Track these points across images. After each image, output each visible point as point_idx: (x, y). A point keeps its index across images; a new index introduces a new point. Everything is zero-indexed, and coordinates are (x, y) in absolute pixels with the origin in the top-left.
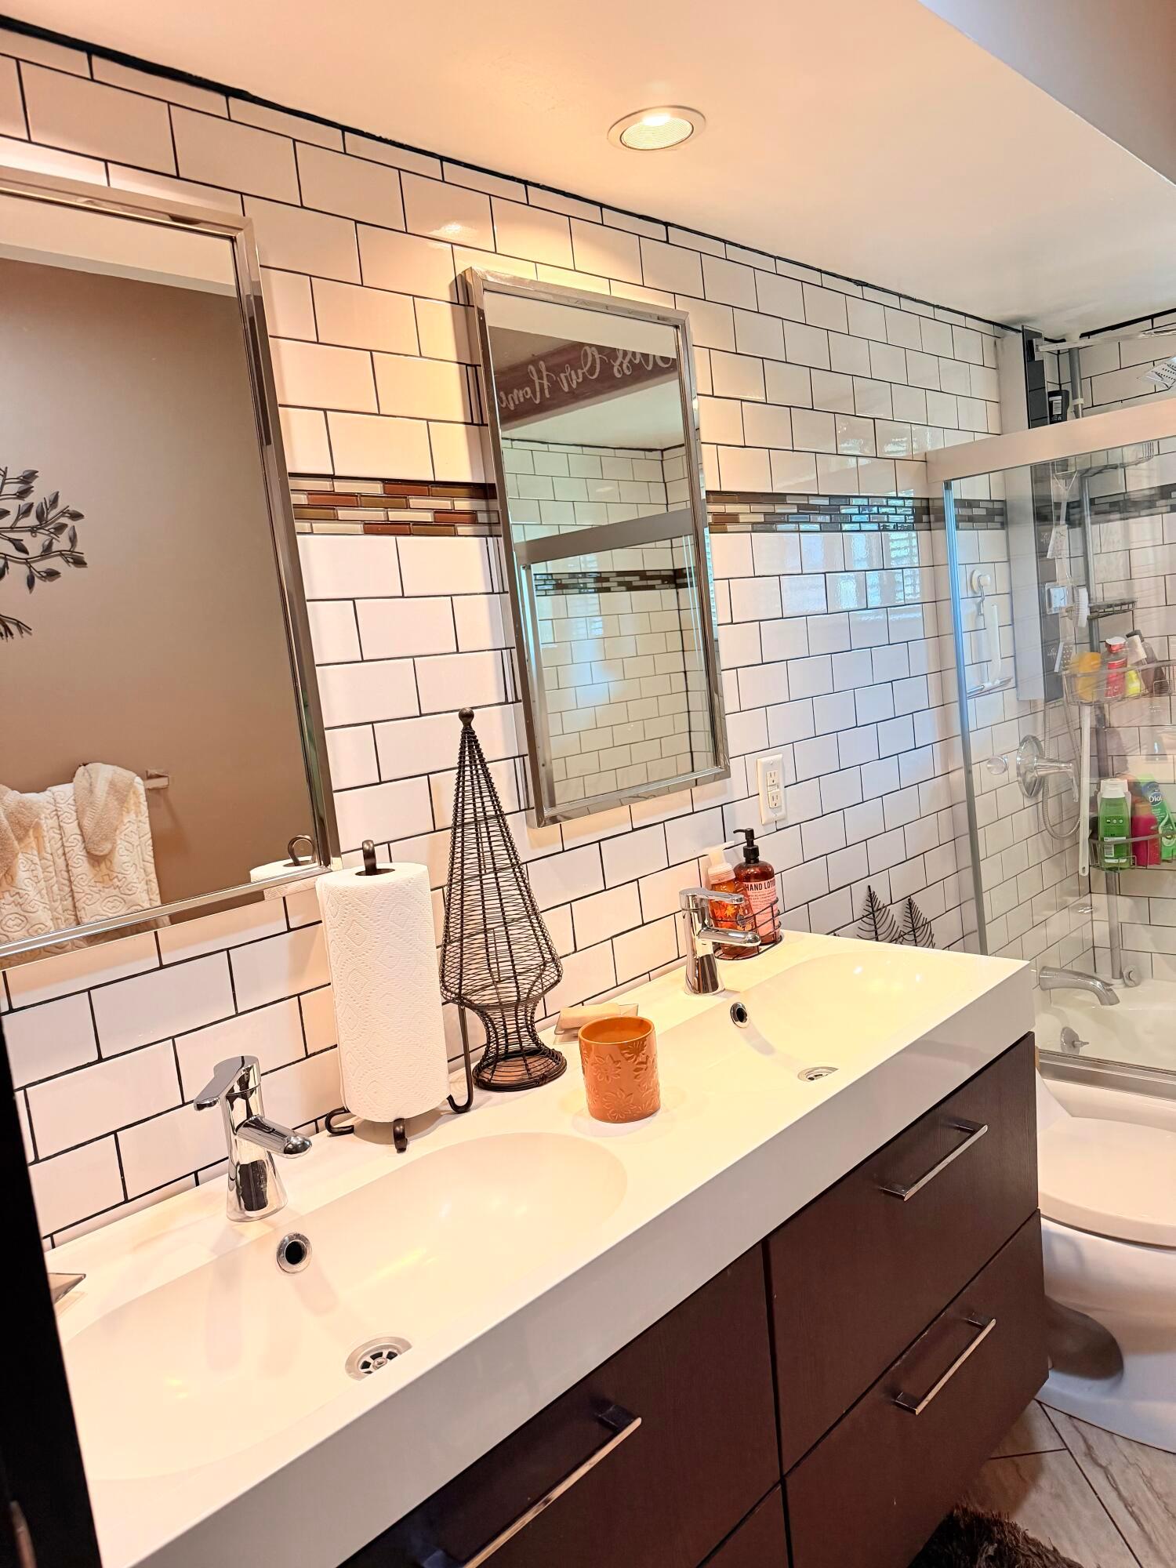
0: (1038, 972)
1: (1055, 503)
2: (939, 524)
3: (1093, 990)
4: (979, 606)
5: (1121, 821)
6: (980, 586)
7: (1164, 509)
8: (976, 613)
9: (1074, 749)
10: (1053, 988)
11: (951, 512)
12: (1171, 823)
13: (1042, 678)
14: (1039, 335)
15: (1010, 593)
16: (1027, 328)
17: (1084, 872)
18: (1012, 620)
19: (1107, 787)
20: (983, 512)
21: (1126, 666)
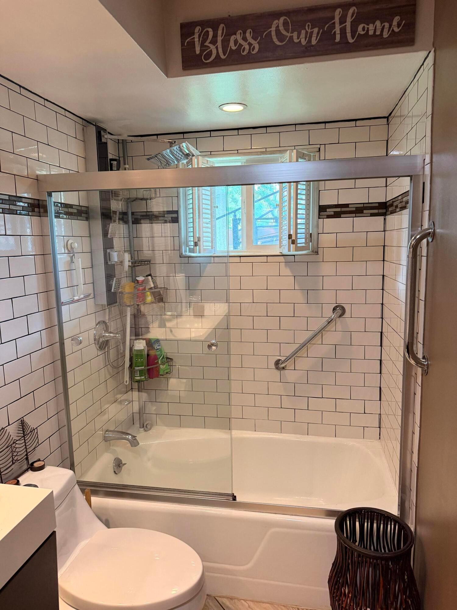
0: (104, 432)
1: (113, 211)
2: (45, 214)
3: (128, 439)
4: (72, 258)
5: (142, 360)
6: (72, 248)
7: (162, 222)
8: (70, 261)
9: (123, 325)
10: (111, 440)
11: (52, 209)
12: (164, 358)
13: (106, 294)
14: (105, 130)
15: (91, 252)
16: (98, 125)
17: (126, 383)
18: (92, 265)
19: (136, 344)
20: (75, 211)
21: (145, 290)
